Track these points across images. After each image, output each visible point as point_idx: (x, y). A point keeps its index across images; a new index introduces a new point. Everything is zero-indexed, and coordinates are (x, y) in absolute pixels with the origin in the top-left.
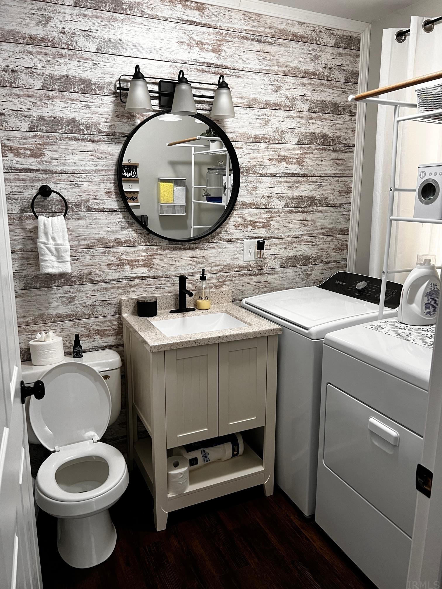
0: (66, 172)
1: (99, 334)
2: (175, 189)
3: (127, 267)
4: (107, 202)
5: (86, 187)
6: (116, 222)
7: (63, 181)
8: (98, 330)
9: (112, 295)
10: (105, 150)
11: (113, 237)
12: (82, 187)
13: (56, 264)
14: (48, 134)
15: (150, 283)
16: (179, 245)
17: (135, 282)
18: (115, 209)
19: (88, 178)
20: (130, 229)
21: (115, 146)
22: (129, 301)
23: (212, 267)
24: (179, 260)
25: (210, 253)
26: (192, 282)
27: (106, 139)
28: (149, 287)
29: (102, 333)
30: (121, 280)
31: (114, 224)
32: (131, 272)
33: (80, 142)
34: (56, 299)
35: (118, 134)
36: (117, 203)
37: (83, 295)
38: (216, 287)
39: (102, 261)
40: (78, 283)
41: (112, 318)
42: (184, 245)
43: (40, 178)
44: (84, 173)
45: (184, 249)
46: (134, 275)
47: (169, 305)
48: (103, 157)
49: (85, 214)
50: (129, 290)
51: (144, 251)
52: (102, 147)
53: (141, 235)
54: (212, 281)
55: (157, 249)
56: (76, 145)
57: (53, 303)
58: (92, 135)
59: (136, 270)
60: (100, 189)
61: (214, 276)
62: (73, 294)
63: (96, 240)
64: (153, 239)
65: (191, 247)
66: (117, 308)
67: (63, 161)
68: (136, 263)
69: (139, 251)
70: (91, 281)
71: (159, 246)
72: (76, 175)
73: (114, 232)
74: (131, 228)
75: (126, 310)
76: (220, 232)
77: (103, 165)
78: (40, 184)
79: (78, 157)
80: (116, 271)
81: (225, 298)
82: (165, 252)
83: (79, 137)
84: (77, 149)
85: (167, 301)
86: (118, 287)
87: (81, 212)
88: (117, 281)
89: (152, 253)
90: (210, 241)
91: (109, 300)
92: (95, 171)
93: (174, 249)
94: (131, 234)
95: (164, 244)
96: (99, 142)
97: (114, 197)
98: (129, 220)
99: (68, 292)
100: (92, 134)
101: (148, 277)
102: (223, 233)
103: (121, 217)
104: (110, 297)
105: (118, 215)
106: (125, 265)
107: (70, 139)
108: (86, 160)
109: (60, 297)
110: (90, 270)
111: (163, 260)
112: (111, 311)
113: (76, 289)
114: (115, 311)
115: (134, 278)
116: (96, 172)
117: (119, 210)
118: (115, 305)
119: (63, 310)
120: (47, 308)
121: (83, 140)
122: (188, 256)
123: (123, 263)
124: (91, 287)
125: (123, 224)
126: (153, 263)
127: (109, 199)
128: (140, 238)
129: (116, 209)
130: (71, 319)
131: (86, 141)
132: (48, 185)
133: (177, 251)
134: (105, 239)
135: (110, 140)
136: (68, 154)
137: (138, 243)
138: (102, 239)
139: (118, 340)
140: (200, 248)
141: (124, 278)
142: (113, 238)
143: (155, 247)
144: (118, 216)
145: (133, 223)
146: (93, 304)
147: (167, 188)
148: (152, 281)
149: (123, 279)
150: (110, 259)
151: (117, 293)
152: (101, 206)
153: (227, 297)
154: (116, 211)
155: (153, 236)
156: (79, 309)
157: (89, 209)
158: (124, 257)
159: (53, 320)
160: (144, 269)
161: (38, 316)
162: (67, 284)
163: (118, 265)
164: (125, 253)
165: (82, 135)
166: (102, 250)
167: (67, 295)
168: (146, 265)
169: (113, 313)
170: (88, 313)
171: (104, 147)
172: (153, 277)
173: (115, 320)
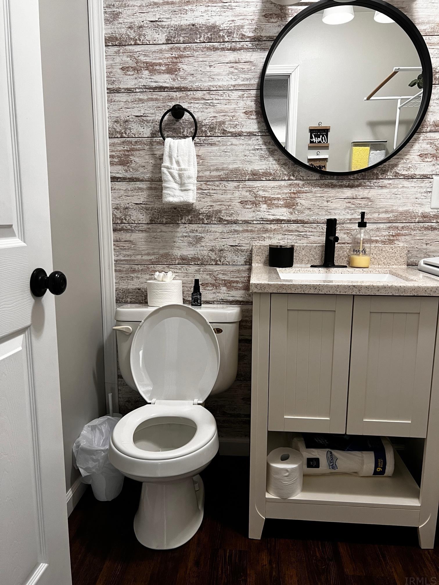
0: (201, 88)
1: (225, 285)
2: (371, 153)
3: (264, 207)
4: (245, 124)
5: (222, 106)
6: (255, 150)
7: (198, 99)
8: (225, 280)
9: (244, 240)
10: (247, 60)
11: (249, 168)
12: (218, 107)
13: (178, 193)
14: (185, 45)
15: (291, 229)
16: (334, 181)
17: (272, 226)
18: (254, 132)
19: (225, 95)
20: (271, 159)
21: (260, 54)
22: (262, 248)
23: (379, 213)
24: (333, 201)
25: (379, 193)
26: (348, 231)
27: (250, 45)
28: (289, 234)
29: (229, 284)
30: (255, 222)
31: (251, 152)
32: (268, 213)
33: (219, 52)
34: (182, 239)
35: (264, 39)
36: (258, 125)
37: (211, 236)
38: (384, 242)
39: (234, 197)
40: (206, 222)
41: (241, 268)
42: (341, 181)
43: (173, 97)
44: (221, 89)
45: (341, 186)
46: (272, 218)
47: (313, 259)
48: (244, 69)
49: (219, 139)
50: (264, 235)
51: (287, 187)
52: (244, 56)
53: (284, 166)
54: (378, 233)
55: (303, 185)
56: (215, 56)
57: (179, 242)
58: (233, 42)
59: (274, 211)
60: (238, 109)
61: (382, 226)
62: (200, 234)
63: (229, 171)
64: (299, 172)
65: (350, 184)
66: (248, 256)
67: (199, 76)
68: (276, 202)
69: (280, 187)
70: (221, 221)
71: (306, 181)
72: (212, 92)
73: (251, 162)
74: (273, 157)
75: (257, 259)
76: (396, 165)
77: (244, 79)
78: (172, 104)
79: (216, 70)
80: (250, 210)
81: (395, 258)
82: (314, 190)
83: (219, 46)
84: (215, 61)
85: (311, 253)
86: (251, 231)
87: (215, 136)
88: (250, 223)
89: (296, 190)
90: (379, 177)
91: (240, 246)
92: (234, 86)
93: (327, 186)
94: (272, 164)
95: (314, 178)
96: (241, 49)
97: (254, 117)
98: (271, 147)
99: (195, 232)
100: (233, 40)
101: (289, 221)
102: (400, 166)
103: (261, 143)
104: (241, 242)
105: (258, 140)
106: (261, 203)
107: (209, 49)
108: (224, 73)
109: (186, 236)
110: (220, 207)
111: (310, 199)
112: (241, 259)
113: (203, 229)
114: (245, 260)
115: (271, 222)
116: (235, 88)
117: (259, 135)
118: (246, 252)
119: (189, 252)
120: (172, 247)
121: (223, 49)
122: (345, 196)
123: (259, 201)
124: (219, 228)
125: (263, 152)
126: (297, 203)
127: (249, 120)
128: (283, 169)
129: (256, 132)
130: (196, 263)
131: (227, 50)
132: (181, 104)
133: (331, 189)
134: (240, 170)
135: (254, 47)
136: (205, 67)
137: (280, 176)
138: (237, 170)
139: (247, 296)
140: (364, 186)
141: (259, 220)
142: (250, 170)
143: (301, 183)
144: (258, 142)
145: (275, 150)
146: (221, 248)
147: (361, 152)
148: (294, 226)
149: (257, 220)
150: (244, 195)
151: (249, 238)
152: (238, 130)
153: (399, 256)
154: (255, 135)
155: (299, 168)
156: (205, 253)
157: (224, 133)
158: (261, 193)
159: (177, 262)
160: (285, 210)
161: (162, 256)
162: (194, 221)
163: (253, 203)
164: (263, 189)
165: (222, 43)
166: (236, 184)
167: (193, 234)
168: (287, 206)
169: (243, 263)
170: (215, 259)
171: (246, 56)
172: (296, 222)
173: (245, 271)
